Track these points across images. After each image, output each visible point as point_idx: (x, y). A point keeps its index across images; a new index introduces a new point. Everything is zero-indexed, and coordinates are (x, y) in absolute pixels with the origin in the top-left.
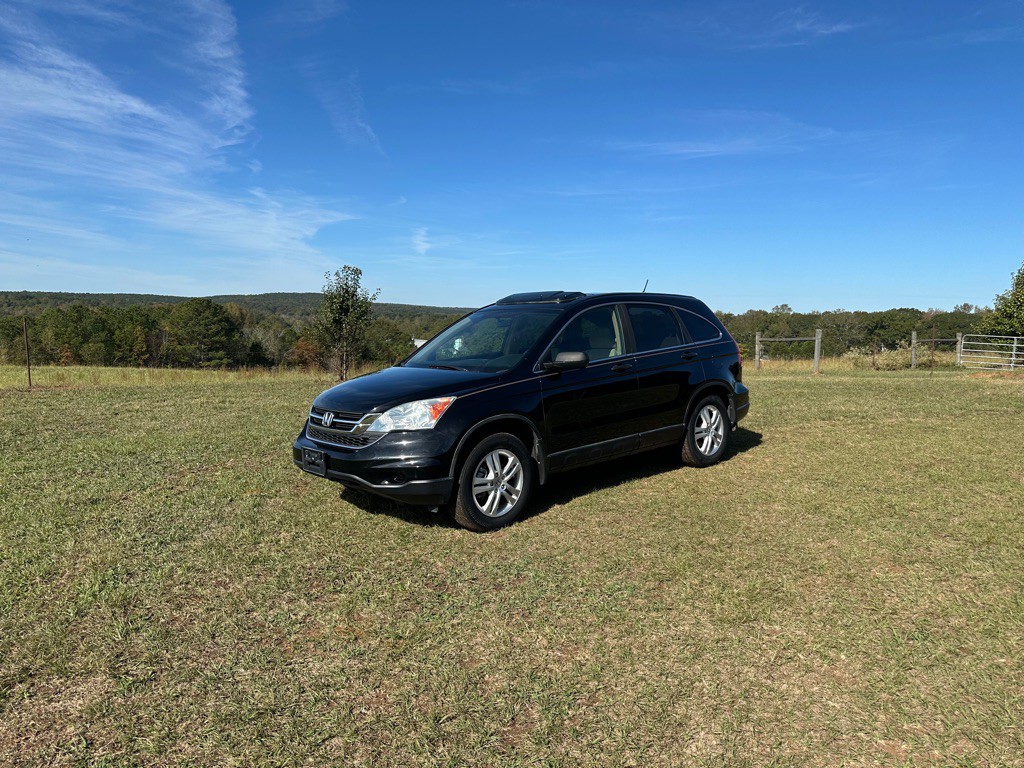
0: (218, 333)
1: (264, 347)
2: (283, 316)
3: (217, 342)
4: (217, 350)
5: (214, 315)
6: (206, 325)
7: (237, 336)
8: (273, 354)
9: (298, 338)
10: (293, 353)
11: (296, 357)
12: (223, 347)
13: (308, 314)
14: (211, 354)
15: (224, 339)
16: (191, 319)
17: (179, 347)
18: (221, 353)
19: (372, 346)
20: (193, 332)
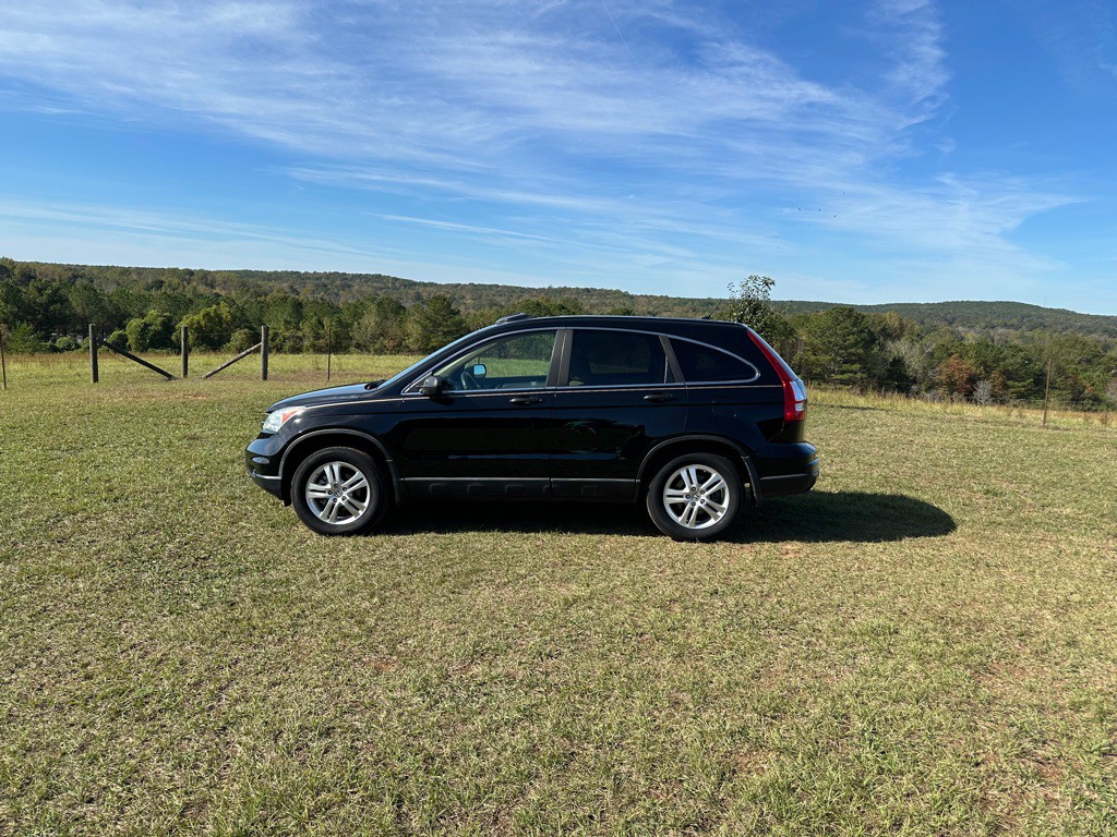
0: (856, 344)
1: (907, 362)
2: (960, 329)
3: (853, 354)
4: (853, 362)
5: (854, 325)
6: (844, 336)
7: (876, 349)
8: (916, 372)
9: (950, 355)
10: (941, 372)
11: (944, 377)
12: (860, 359)
13: (993, 328)
14: (845, 367)
15: (861, 351)
16: (829, 328)
17: (813, 358)
18: (856, 367)
19: (1050, 370)
20: (830, 343)
